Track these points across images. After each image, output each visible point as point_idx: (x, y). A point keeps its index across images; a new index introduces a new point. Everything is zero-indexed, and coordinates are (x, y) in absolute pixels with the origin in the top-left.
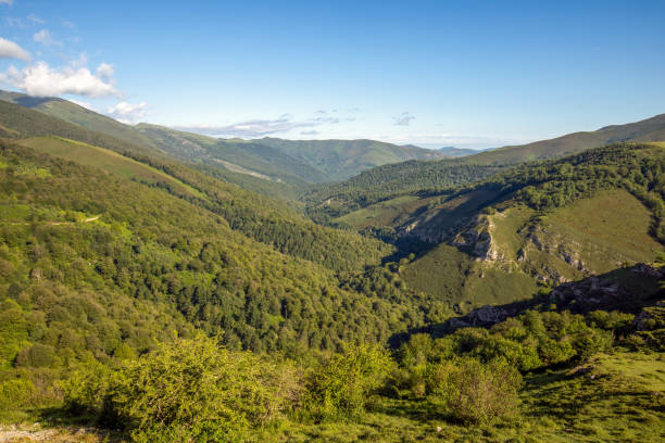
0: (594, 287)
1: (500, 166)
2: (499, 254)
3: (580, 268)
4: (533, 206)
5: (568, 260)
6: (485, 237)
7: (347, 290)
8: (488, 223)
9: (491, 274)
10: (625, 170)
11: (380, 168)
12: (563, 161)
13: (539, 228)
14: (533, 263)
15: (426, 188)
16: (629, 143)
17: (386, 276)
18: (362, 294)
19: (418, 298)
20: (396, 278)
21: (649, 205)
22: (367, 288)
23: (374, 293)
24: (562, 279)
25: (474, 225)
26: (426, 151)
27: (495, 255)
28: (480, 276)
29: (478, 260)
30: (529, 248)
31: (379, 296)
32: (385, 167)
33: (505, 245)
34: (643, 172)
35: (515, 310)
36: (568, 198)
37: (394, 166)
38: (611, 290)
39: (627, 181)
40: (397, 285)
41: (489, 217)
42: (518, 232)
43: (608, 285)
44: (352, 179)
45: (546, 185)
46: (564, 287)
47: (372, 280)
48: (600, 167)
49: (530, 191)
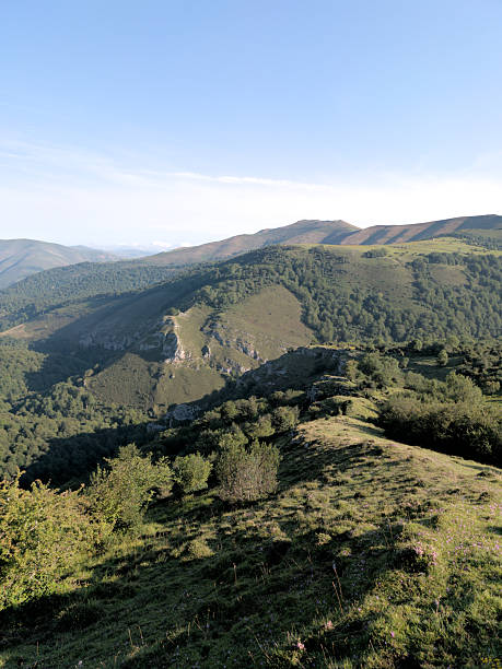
0: (270, 372)
1: (178, 267)
2: (187, 353)
3: (255, 357)
4: (211, 304)
5: (245, 352)
6: (171, 339)
7: (23, 414)
8: (173, 324)
9: (181, 373)
10: (281, 268)
11: (48, 273)
12: (233, 261)
13: (219, 324)
14: (217, 358)
15: (105, 292)
16: (282, 244)
17: (70, 391)
18: (44, 416)
19: (109, 409)
20: (82, 392)
21: (300, 297)
22: (49, 408)
23: (59, 413)
24: (243, 370)
25: (160, 328)
26: (101, 253)
27: (182, 355)
28: (170, 377)
29: (168, 361)
30: (213, 345)
31: (65, 415)
32: (54, 270)
33: (191, 344)
34: (295, 270)
35: (207, 405)
36: (240, 296)
37: (63, 269)
38: (283, 373)
39: (282, 277)
40: (85, 400)
41: (173, 318)
42: (202, 329)
43: (280, 369)
44: (14, 286)
45: (221, 284)
46: (246, 375)
47: (53, 398)
48: (262, 266)
49: (208, 291)
